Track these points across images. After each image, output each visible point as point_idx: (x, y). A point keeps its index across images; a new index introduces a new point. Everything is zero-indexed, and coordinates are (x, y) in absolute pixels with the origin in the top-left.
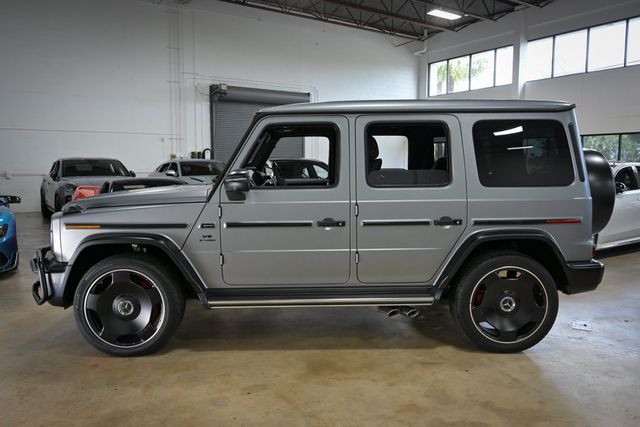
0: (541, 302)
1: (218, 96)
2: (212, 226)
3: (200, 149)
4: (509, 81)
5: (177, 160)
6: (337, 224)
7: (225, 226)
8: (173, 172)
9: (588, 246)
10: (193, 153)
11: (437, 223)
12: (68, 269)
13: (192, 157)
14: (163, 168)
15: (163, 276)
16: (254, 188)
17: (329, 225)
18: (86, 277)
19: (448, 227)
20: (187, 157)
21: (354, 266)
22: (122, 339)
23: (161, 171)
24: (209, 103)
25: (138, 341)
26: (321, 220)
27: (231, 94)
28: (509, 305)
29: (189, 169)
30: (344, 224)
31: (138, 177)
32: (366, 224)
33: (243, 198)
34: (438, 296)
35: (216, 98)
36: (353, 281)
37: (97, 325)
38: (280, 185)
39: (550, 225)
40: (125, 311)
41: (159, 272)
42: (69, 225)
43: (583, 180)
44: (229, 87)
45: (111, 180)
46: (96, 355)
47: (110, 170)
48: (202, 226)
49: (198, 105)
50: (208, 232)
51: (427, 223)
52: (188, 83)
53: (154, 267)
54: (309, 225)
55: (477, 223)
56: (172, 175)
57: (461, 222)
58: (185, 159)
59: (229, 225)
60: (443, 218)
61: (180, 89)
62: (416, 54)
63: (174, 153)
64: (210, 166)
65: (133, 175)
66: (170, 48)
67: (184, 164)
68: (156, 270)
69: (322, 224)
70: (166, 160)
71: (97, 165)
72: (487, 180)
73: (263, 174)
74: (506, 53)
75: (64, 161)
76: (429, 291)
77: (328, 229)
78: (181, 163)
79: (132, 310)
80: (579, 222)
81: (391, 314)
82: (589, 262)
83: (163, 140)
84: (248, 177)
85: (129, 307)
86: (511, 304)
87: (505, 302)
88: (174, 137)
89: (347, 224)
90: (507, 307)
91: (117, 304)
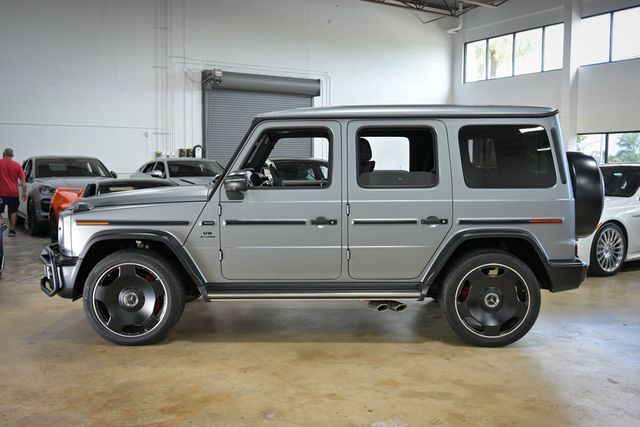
0: (524, 298)
1: (212, 84)
2: (213, 224)
3: (190, 146)
4: (560, 65)
5: (163, 159)
6: (329, 222)
7: (224, 223)
8: (159, 173)
9: (570, 246)
10: (181, 151)
11: (424, 222)
12: (79, 263)
13: (181, 156)
14: (148, 168)
15: (166, 270)
16: (252, 188)
17: (321, 224)
18: (95, 270)
19: (434, 226)
20: (175, 156)
21: (345, 263)
22: (127, 329)
23: (145, 171)
24: (200, 92)
25: (142, 331)
26: (314, 218)
27: (227, 81)
28: (492, 299)
29: (176, 169)
30: (335, 222)
31: (120, 178)
32: (356, 223)
33: (241, 197)
34: (424, 292)
35: (209, 86)
36: (344, 277)
37: (105, 315)
38: (277, 185)
39: (532, 225)
40: (131, 302)
41: (163, 267)
42: (79, 222)
43: (564, 182)
44: (224, 73)
45: (96, 181)
46: (103, 344)
47: (87, 170)
48: (203, 224)
49: (188, 95)
50: (208, 229)
51: (415, 222)
52: (177, 68)
53: (157, 261)
54: (303, 223)
55: (462, 222)
56: (157, 176)
57: (446, 221)
58: (171, 158)
59: (229, 223)
60: (429, 218)
61: (167, 75)
62: (450, 31)
63: (160, 150)
64: (201, 166)
65: (115, 176)
66: (156, 28)
67: (171, 164)
68: (160, 264)
69: (315, 222)
70: (151, 159)
71: (74, 165)
72: (471, 182)
73: (261, 175)
74: (556, 32)
75: (37, 160)
76: (417, 287)
77: (320, 227)
78: (168, 162)
79: (137, 301)
80: (560, 222)
81: (380, 309)
82: (572, 261)
83: (147, 136)
84: (246, 178)
85: (134, 299)
86: (495, 299)
87: (489, 298)
88: (160, 131)
89: (339, 222)
90: (491, 303)
91: (123, 297)
